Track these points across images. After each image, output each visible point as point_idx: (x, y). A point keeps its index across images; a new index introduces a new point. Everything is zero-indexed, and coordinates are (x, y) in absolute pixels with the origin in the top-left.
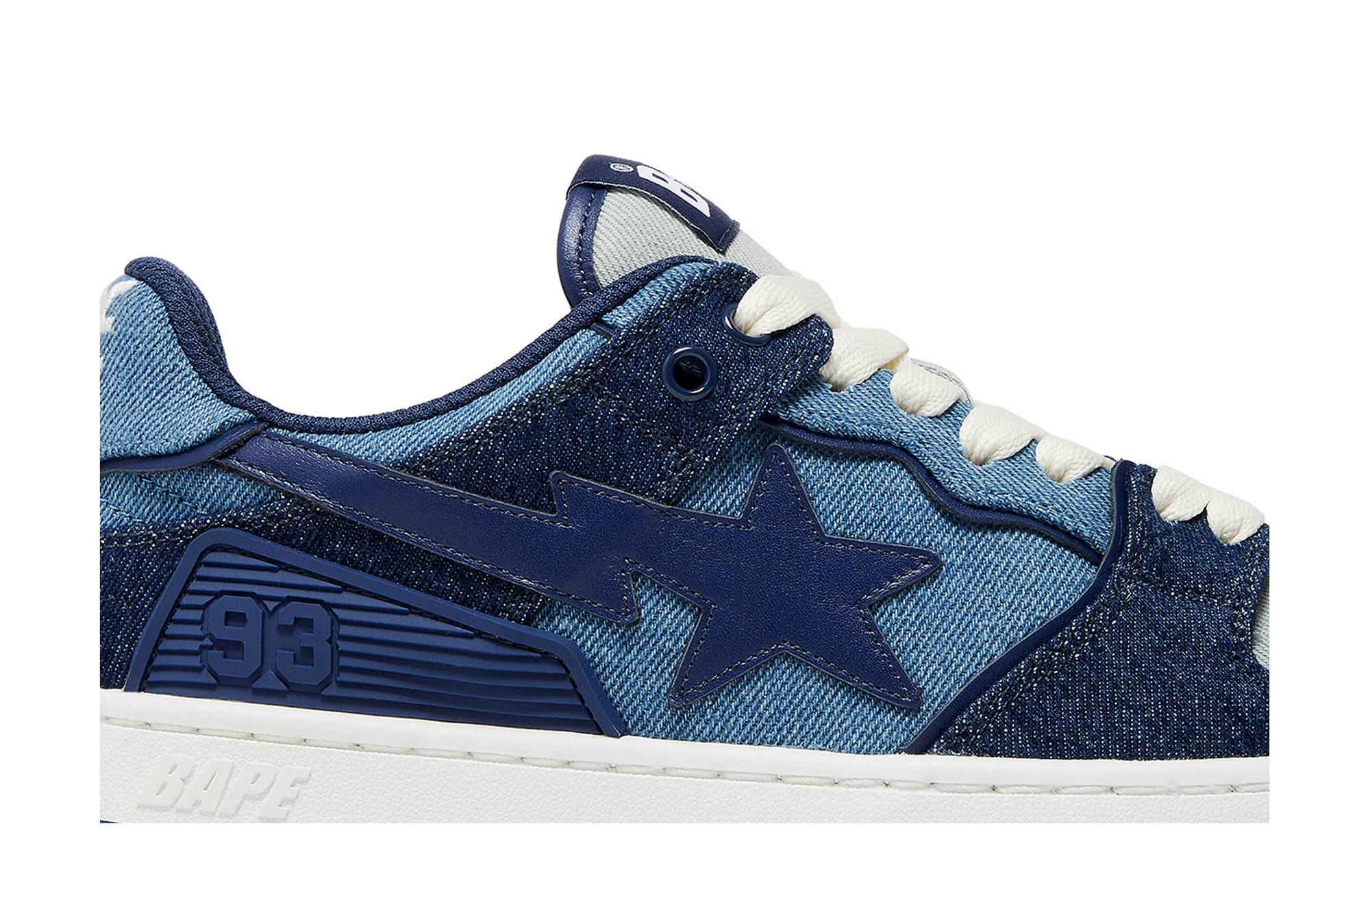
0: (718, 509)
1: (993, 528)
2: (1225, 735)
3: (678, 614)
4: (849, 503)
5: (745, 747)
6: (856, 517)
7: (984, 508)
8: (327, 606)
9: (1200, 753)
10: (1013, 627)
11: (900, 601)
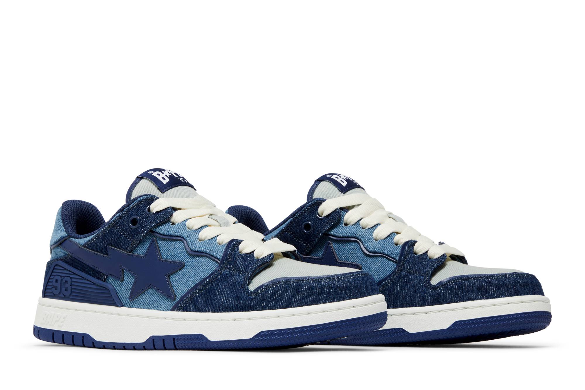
0: (141, 254)
1: (199, 256)
2: (236, 307)
3: (131, 278)
4: (168, 251)
5: (144, 310)
6: (169, 255)
7: (197, 252)
8: (71, 278)
9: (230, 311)
10: (196, 281)
11: (175, 275)
